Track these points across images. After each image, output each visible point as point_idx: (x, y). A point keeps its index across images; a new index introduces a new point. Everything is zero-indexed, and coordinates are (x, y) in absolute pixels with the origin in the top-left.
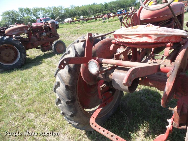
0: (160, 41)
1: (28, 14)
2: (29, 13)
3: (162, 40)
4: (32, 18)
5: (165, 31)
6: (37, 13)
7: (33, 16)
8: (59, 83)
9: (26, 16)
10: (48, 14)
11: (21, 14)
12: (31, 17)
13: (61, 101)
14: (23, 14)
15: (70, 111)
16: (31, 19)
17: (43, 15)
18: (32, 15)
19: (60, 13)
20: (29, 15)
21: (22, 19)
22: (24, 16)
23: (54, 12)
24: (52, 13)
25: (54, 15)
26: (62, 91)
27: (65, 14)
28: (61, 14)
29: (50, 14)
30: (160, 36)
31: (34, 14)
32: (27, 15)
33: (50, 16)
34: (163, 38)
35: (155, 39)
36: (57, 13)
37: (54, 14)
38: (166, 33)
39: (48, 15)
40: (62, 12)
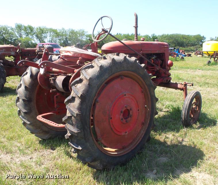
0: (75, 55)
1: (28, 34)
2: (30, 33)
3: (77, 55)
4: (33, 42)
5: (78, 51)
6: (43, 35)
7: (35, 39)
8: (21, 85)
9: (24, 36)
10: (60, 38)
11: (16, 33)
12: (33, 40)
13: (20, 99)
14: (21, 34)
15: (25, 109)
16: (31, 43)
17: (51, 40)
18: (35, 36)
19: (78, 40)
20: (30, 36)
21: (17, 41)
22: (21, 37)
23: (69, 38)
24: (66, 38)
25: (69, 42)
26: (22, 91)
27: (86, 43)
28: (82, 41)
29: (63, 40)
30: (75, 53)
31: (37, 37)
32: (27, 36)
33: (62, 42)
34: (77, 54)
35: (72, 54)
36: (75, 39)
37: (70, 40)
38: (78, 52)
39: (60, 40)
40: (83, 39)
